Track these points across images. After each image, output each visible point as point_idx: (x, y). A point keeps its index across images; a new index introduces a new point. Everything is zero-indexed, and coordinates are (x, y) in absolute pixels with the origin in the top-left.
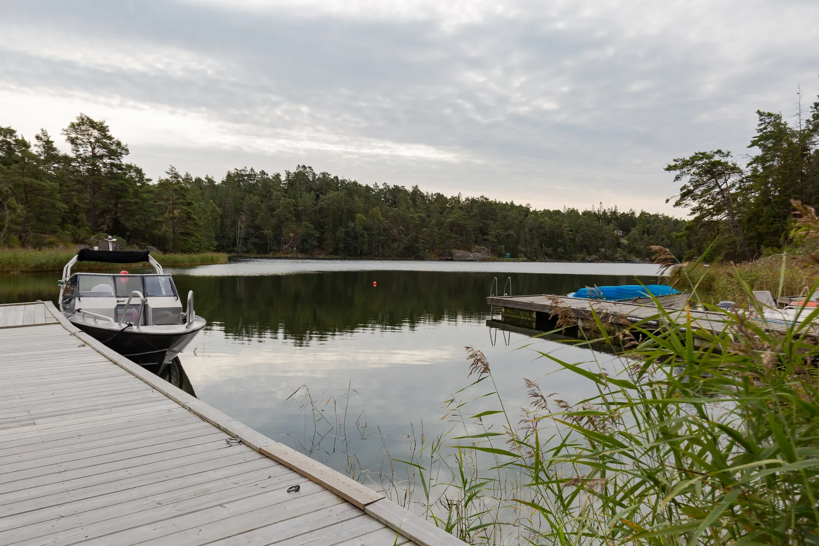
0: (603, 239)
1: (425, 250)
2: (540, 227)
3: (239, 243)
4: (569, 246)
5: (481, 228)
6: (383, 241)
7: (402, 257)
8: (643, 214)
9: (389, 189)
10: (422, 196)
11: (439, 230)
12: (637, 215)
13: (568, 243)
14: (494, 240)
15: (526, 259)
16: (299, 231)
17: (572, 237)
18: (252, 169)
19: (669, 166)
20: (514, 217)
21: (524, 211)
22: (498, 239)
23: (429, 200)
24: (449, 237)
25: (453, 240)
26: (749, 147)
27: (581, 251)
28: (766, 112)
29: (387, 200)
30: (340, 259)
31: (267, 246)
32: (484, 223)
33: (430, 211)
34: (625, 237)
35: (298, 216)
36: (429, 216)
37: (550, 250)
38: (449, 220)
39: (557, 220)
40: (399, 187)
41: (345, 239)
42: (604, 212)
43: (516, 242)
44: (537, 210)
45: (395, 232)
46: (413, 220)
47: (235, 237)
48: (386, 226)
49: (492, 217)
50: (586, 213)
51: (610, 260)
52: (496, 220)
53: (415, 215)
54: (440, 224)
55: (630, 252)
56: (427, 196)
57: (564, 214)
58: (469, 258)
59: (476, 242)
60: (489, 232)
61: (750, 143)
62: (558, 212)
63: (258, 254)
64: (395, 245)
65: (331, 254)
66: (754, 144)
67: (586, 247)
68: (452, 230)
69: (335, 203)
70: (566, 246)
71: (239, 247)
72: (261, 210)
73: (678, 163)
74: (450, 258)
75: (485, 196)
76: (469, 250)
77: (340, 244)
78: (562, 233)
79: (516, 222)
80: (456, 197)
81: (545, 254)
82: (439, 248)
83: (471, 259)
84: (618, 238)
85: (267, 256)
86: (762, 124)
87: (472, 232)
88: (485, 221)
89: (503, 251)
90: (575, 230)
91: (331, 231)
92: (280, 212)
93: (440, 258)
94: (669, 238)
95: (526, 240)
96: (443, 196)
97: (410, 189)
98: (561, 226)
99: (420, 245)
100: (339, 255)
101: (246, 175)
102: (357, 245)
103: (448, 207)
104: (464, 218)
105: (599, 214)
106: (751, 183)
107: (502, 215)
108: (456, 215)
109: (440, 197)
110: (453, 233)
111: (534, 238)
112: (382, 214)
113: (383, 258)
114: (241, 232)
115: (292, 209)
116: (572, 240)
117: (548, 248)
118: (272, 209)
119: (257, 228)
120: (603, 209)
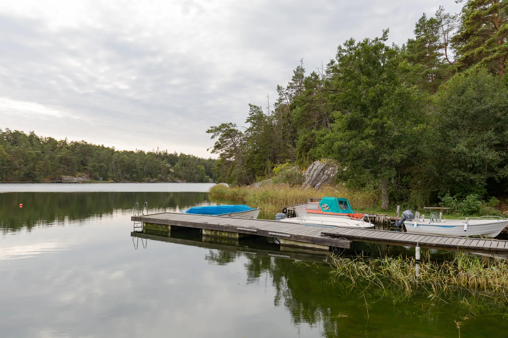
0: (160, 169)
1: (40, 176)
2: (122, 161)
4: (140, 173)
5: (82, 161)
6: (7, 170)
7: (23, 181)
8: (182, 155)
9: (11, 133)
10: (38, 139)
11: (51, 162)
12: (179, 155)
13: (140, 172)
14: (91, 169)
15: (113, 181)
17: (142, 167)
19: (209, 130)
20: (104, 155)
21: (111, 151)
22: (94, 169)
23: (43, 141)
24: (59, 167)
25: (62, 169)
26: (246, 122)
27: (147, 176)
28: (253, 105)
29: (9, 140)
32: (84, 158)
33: (44, 149)
34: (172, 168)
36: (43, 153)
37: (128, 176)
38: (59, 155)
39: (132, 157)
40: (19, 132)
42: (160, 153)
43: (106, 171)
44: (119, 151)
45: (16, 163)
46: (31, 155)
48: (9, 159)
49: (90, 154)
50: (149, 154)
51: (164, 181)
52: (92, 156)
53: (33, 152)
54: (52, 158)
55: (175, 177)
56: (41, 139)
57: (136, 154)
58: (74, 181)
59: (79, 171)
60: (88, 164)
61: (246, 121)
62: (132, 152)
64: (17, 172)
66: (248, 121)
67: (150, 174)
68: (61, 162)
70: (138, 173)
73: (213, 129)
74: (60, 181)
75: (85, 141)
76: (74, 176)
78: (136, 165)
79: (106, 158)
80: (64, 141)
81: (125, 178)
82: (52, 174)
83: (75, 181)
84: (168, 168)
86: (251, 111)
87: (76, 164)
88: (84, 157)
89: (98, 176)
90: (143, 163)
93: (53, 181)
94: (196, 169)
95: (113, 170)
96: (53, 139)
97: (28, 134)
98: (135, 161)
99: (36, 172)
103: (58, 147)
104: (70, 155)
105: (157, 154)
106: (246, 141)
107: (97, 153)
108: (64, 153)
109: (51, 140)
110: (62, 164)
111: (118, 168)
112: (5, 150)
113: (7, 182)
116: (142, 169)
117: (127, 174)
120: (159, 151)
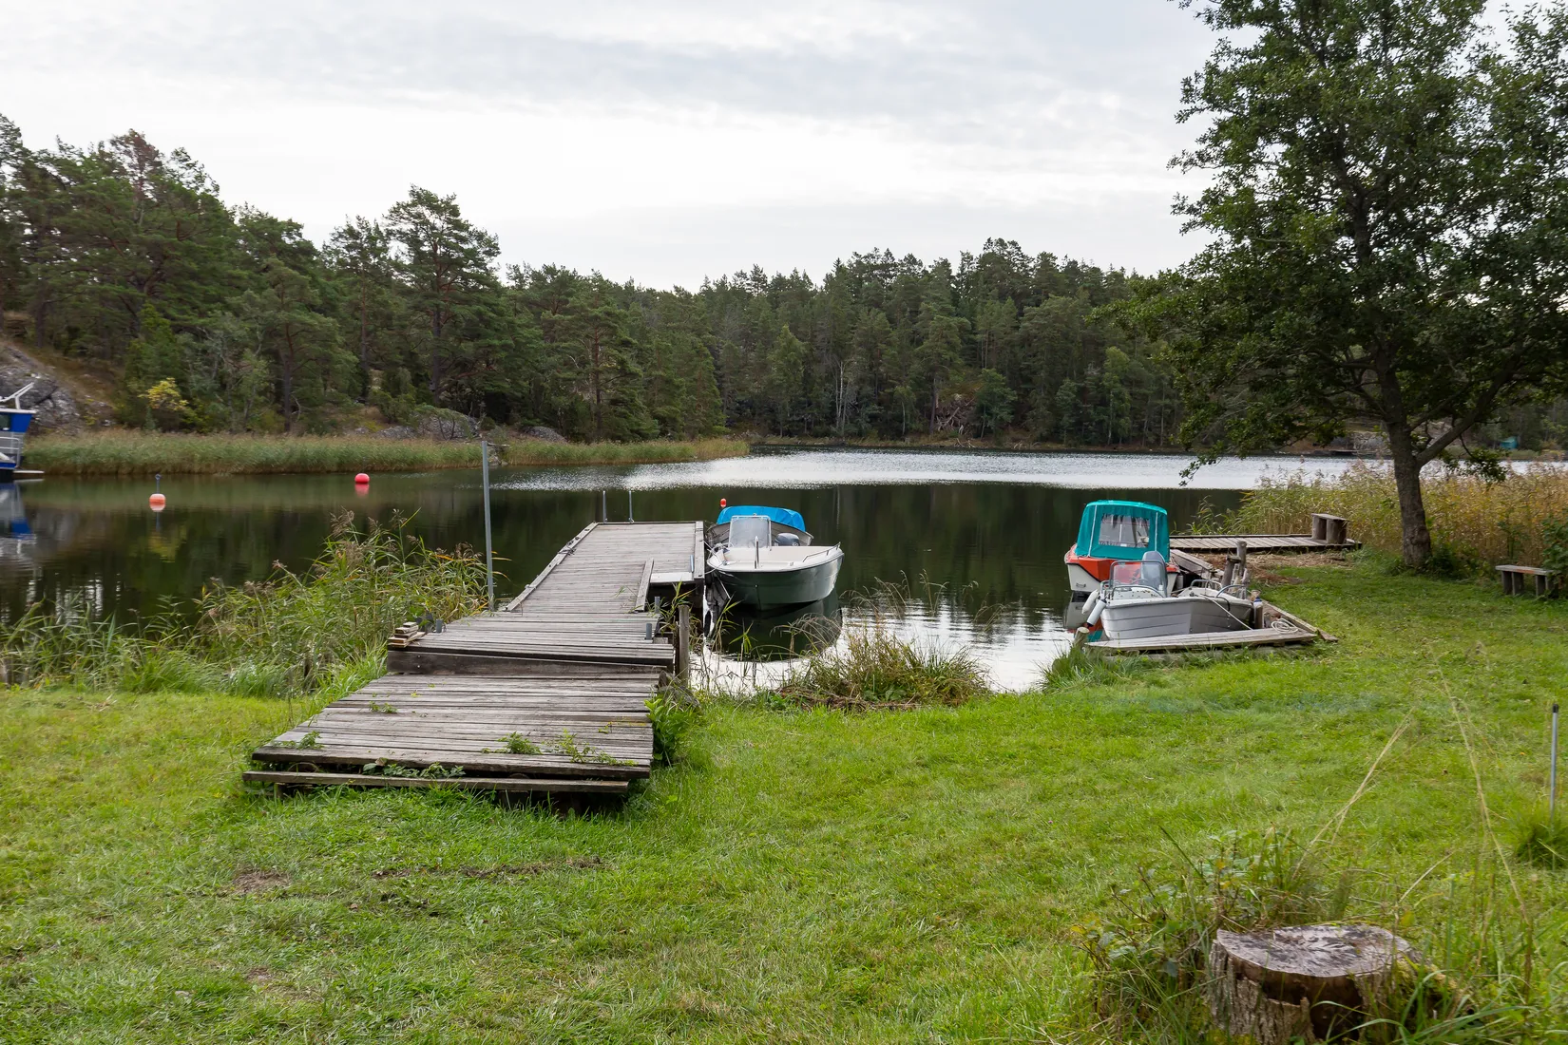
3: (841, 416)
16: (976, 389)
18: (888, 254)
30: (1068, 452)
31: (901, 422)
35: (974, 355)
41: (1076, 407)
47: (833, 404)
63: (882, 439)
65: (1043, 439)
69: (1057, 325)
71: (841, 424)
72: (889, 344)
77: (1065, 418)
85: (900, 443)
91: (1045, 387)
92: (931, 347)
100: (1061, 442)
101: (877, 267)
102: (1105, 417)
114: (846, 395)
115: (957, 340)
118: (916, 340)
119: (880, 383)
